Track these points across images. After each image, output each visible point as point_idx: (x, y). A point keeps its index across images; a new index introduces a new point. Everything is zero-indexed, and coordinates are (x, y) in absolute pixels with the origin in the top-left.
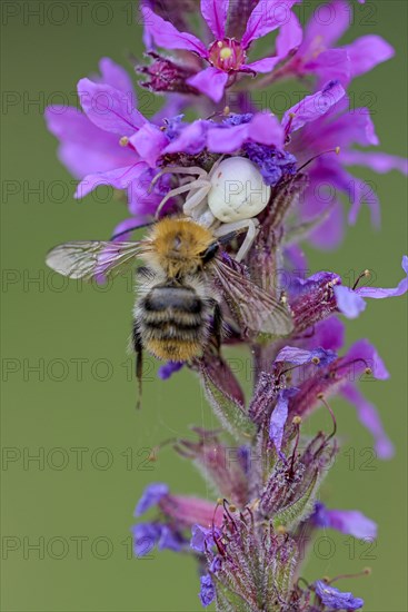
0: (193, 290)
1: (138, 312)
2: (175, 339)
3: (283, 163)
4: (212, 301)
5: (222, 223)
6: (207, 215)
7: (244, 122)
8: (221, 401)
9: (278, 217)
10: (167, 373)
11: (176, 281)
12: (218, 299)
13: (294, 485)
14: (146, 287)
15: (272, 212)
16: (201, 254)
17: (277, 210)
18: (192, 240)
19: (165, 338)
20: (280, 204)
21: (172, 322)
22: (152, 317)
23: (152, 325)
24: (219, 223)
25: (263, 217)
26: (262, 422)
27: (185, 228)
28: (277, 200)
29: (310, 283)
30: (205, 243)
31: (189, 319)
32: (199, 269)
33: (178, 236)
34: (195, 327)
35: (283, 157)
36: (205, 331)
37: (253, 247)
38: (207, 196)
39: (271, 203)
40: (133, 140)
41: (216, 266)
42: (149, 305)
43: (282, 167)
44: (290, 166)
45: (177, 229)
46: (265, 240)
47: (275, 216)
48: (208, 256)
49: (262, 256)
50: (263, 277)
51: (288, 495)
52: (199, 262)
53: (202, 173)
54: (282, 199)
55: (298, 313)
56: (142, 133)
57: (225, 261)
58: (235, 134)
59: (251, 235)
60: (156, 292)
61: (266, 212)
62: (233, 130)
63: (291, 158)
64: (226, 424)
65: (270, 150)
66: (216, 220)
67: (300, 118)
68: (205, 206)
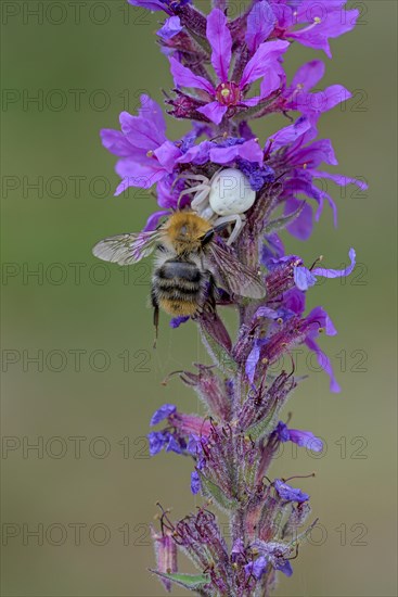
0: (194, 264)
1: (154, 279)
2: (179, 299)
3: (264, 174)
4: (208, 272)
5: (220, 216)
6: (208, 210)
7: (238, 143)
8: (212, 346)
9: (261, 214)
10: (176, 323)
11: (183, 257)
12: (212, 270)
13: (261, 408)
14: (161, 261)
15: (257, 209)
16: (201, 238)
17: (260, 208)
18: (195, 227)
19: (172, 299)
20: (262, 204)
21: (177, 287)
22: (163, 282)
23: (164, 289)
24: (217, 216)
25: (250, 213)
26: (241, 362)
27: (191, 220)
28: (260, 201)
29: (281, 263)
30: (204, 230)
31: (189, 286)
32: (199, 250)
33: (185, 224)
34: (194, 292)
35: (264, 170)
36: (202, 294)
37: (241, 234)
38: (208, 196)
39: (256, 203)
40: (156, 152)
41: (212, 247)
42: (162, 274)
43: (264, 177)
44: (269, 177)
45: (185, 219)
46: (251, 230)
47: (259, 212)
48: (206, 240)
49: (248, 241)
50: (248, 257)
51: (257, 416)
52: (199, 244)
53: (206, 180)
54: (264, 200)
55: (271, 284)
56: (163, 147)
57: (218, 243)
58: (229, 152)
59: (238, 226)
60: (169, 265)
61: (252, 209)
62: (229, 149)
63: (271, 171)
64: (216, 361)
65: (256, 165)
66: (215, 214)
67: (278, 143)
68: (207, 203)
